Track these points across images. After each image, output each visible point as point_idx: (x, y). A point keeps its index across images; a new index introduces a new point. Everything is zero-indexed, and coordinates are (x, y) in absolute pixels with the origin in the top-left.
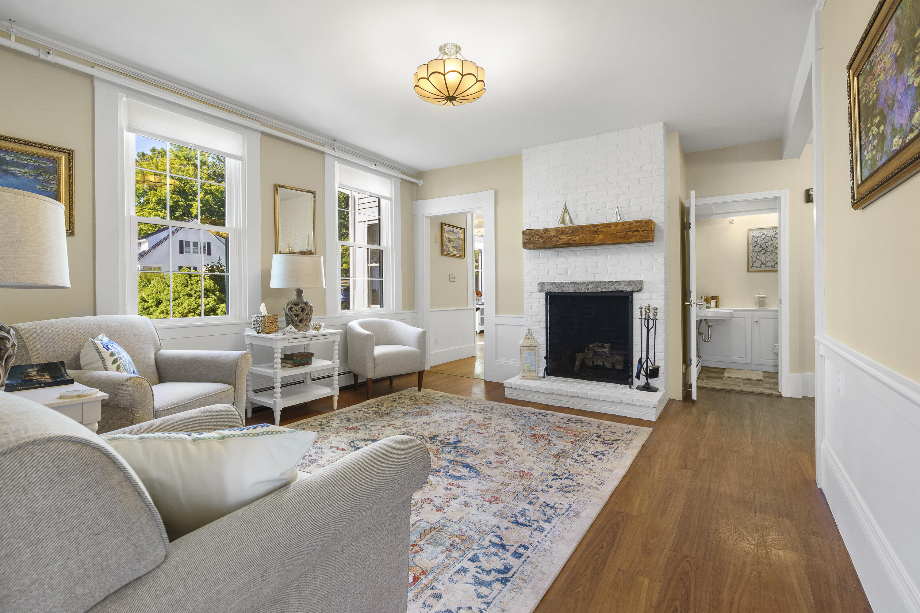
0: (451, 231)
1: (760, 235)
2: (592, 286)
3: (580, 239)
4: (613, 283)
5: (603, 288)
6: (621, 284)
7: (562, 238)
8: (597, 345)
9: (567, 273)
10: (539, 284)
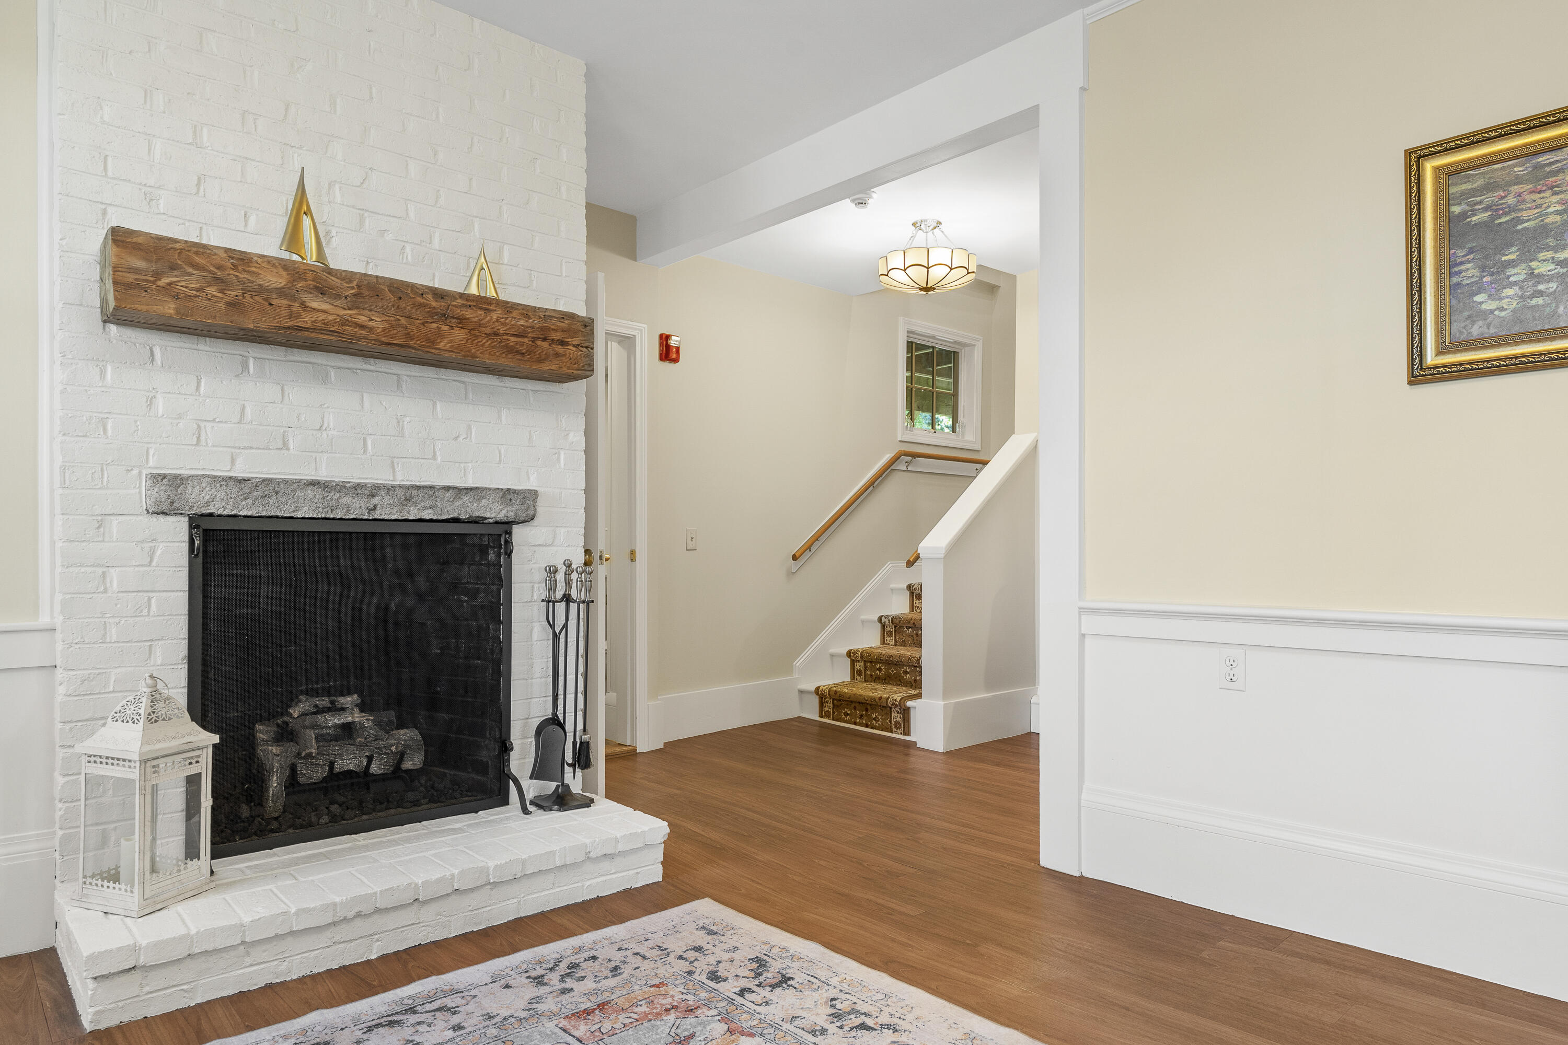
2: (387, 500)
3: (386, 325)
5: (425, 508)
6: (484, 497)
9: (285, 446)
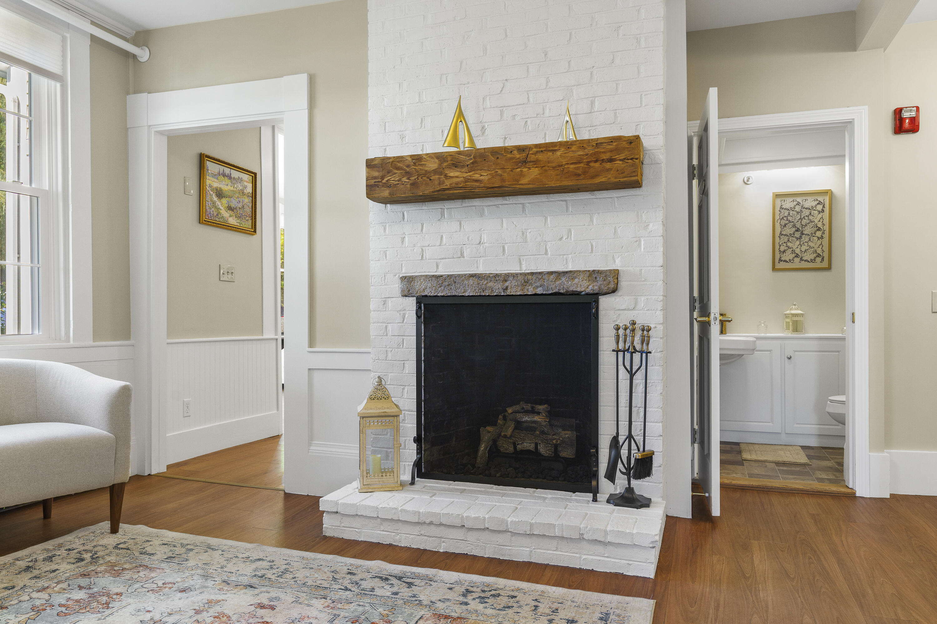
0: (224, 175)
1: (792, 206)
2: (514, 283)
3: (489, 177)
4: (559, 274)
5: (537, 287)
6: (575, 278)
7: (452, 174)
8: (523, 408)
9: (462, 255)
10: (403, 279)
